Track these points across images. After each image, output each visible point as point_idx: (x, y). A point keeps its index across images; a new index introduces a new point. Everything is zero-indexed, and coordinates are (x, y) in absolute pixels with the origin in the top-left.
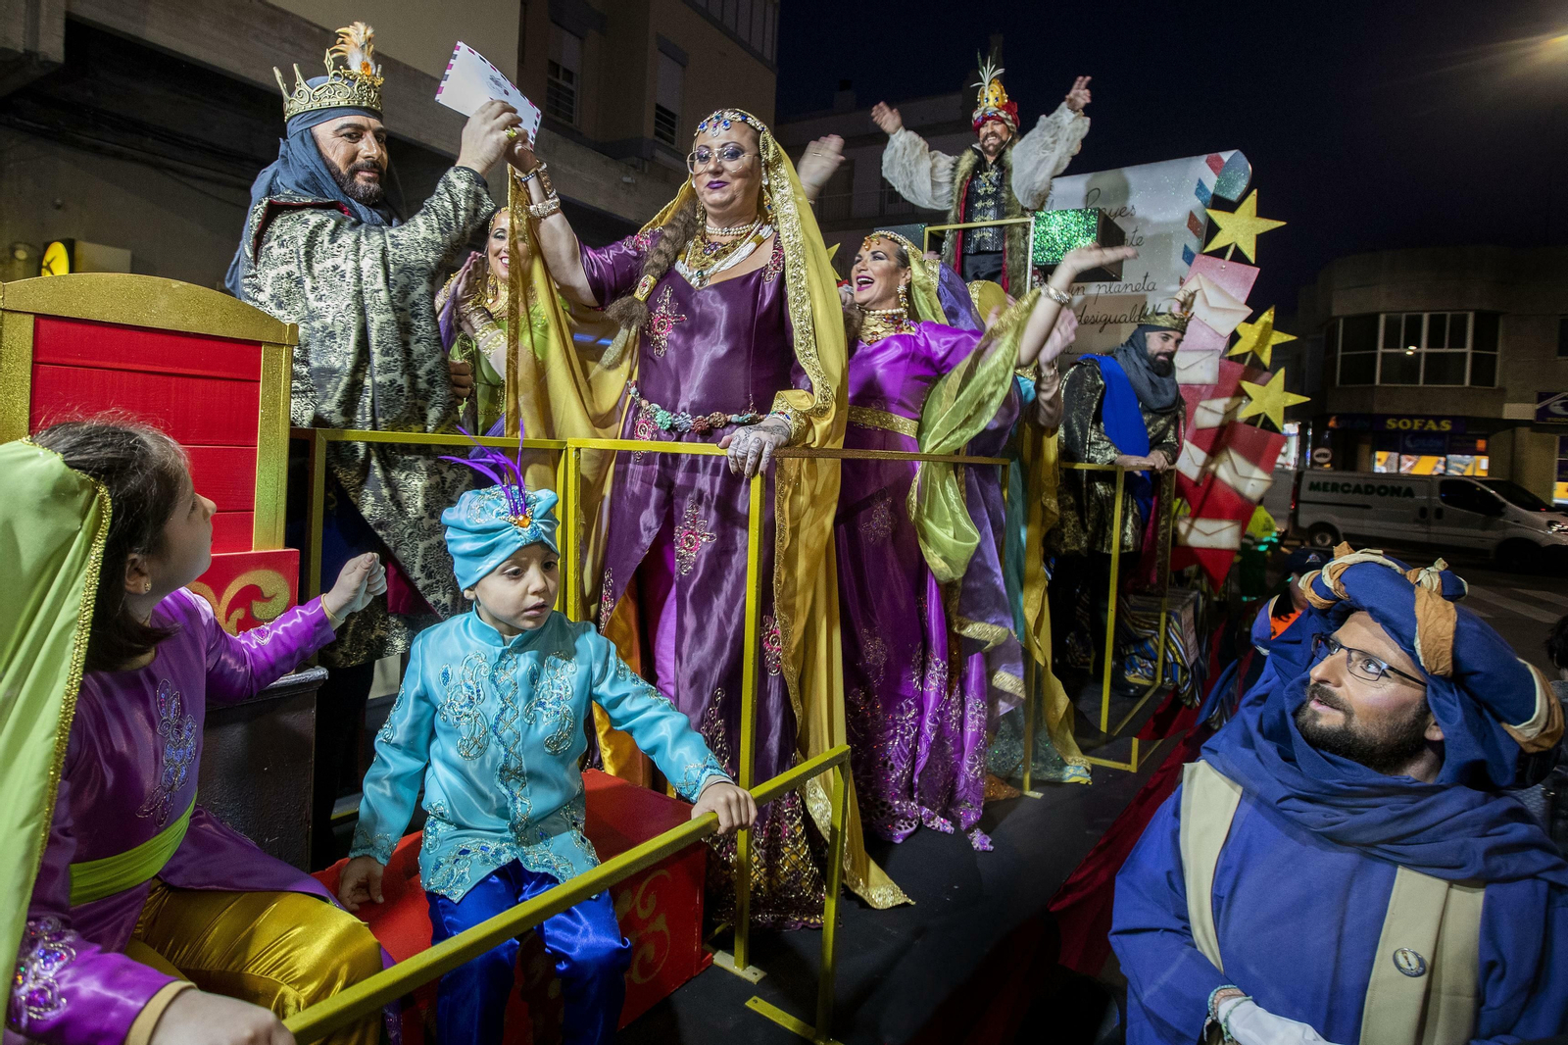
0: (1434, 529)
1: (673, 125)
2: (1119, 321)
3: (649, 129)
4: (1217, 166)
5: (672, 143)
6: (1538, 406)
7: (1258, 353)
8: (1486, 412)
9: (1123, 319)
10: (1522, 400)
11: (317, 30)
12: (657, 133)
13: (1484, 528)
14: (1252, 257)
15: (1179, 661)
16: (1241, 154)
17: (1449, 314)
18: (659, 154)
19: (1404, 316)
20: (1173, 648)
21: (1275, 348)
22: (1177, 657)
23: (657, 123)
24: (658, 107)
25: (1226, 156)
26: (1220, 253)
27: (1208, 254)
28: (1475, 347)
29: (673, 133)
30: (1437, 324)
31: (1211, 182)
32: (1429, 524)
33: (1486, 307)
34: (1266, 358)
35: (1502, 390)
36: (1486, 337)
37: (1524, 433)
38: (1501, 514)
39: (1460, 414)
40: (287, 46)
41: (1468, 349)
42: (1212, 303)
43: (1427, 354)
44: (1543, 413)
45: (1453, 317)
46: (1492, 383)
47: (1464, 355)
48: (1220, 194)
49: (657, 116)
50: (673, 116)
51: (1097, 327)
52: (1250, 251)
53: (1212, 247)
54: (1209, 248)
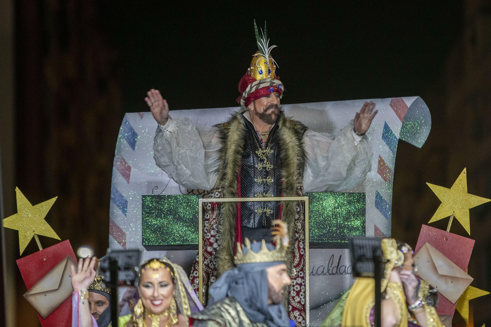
14: (467, 228)
26: (442, 224)
27: (432, 225)
34: (466, 313)
42: (440, 272)
52: (466, 223)
53: (435, 218)
54: (433, 220)
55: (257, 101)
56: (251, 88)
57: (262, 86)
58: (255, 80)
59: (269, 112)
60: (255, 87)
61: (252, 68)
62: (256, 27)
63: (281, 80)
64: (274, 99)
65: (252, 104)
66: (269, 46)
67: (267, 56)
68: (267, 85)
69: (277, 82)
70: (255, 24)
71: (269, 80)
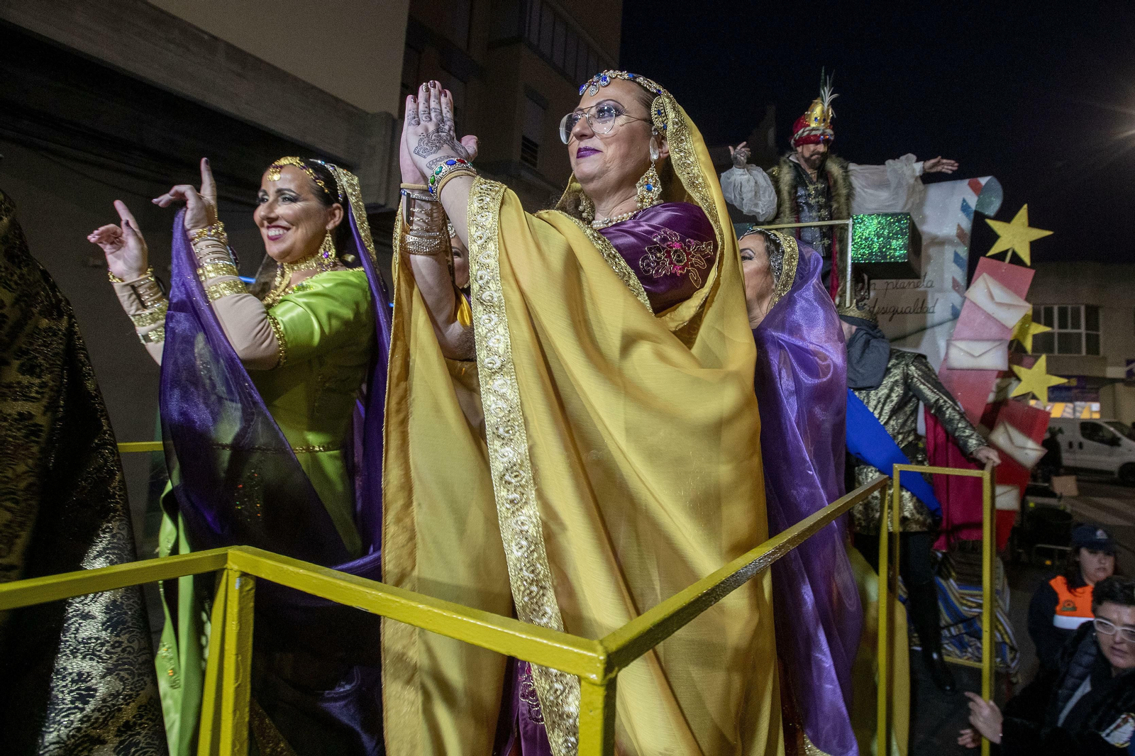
0: (1078, 457)
1: (536, 152)
2: (905, 313)
3: (516, 156)
4: (977, 189)
5: (535, 165)
6: (1128, 368)
7: (1021, 340)
8: (1095, 372)
9: (908, 311)
10: (1117, 364)
11: (206, 37)
12: (523, 158)
13: (1110, 455)
14: (1027, 260)
15: (1007, 641)
16: (995, 180)
17: (1070, 307)
18: (523, 173)
19: (1042, 307)
20: (1000, 627)
21: (1035, 336)
22: (1005, 636)
23: (523, 151)
24: (524, 138)
25: (983, 181)
26: (1001, 256)
27: (990, 257)
28: (1087, 328)
29: (535, 158)
30: (1063, 312)
31: (973, 201)
32: (1074, 453)
33: (1091, 302)
34: (1028, 345)
35: (1105, 358)
36: (1092, 323)
37: (1119, 386)
38: (1119, 445)
39: (1082, 374)
40: (172, 46)
41: (1083, 330)
42: (997, 299)
43: (1060, 334)
44: (1130, 373)
45: (1072, 309)
46: (1098, 353)
47: (1080, 334)
48: (980, 210)
49: (523, 144)
50: (536, 146)
51: (888, 316)
52: (1025, 256)
53: (993, 251)
54: (991, 253)
55: (805, 146)
56: (803, 132)
57: (814, 133)
58: (809, 126)
59: (814, 157)
60: (808, 132)
61: (809, 113)
62: (823, 74)
63: (833, 129)
64: (821, 148)
65: (801, 147)
66: (831, 95)
67: (826, 105)
68: (818, 133)
69: (829, 131)
70: (823, 71)
71: (822, 128)
